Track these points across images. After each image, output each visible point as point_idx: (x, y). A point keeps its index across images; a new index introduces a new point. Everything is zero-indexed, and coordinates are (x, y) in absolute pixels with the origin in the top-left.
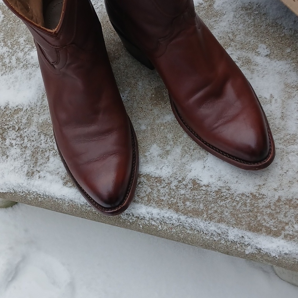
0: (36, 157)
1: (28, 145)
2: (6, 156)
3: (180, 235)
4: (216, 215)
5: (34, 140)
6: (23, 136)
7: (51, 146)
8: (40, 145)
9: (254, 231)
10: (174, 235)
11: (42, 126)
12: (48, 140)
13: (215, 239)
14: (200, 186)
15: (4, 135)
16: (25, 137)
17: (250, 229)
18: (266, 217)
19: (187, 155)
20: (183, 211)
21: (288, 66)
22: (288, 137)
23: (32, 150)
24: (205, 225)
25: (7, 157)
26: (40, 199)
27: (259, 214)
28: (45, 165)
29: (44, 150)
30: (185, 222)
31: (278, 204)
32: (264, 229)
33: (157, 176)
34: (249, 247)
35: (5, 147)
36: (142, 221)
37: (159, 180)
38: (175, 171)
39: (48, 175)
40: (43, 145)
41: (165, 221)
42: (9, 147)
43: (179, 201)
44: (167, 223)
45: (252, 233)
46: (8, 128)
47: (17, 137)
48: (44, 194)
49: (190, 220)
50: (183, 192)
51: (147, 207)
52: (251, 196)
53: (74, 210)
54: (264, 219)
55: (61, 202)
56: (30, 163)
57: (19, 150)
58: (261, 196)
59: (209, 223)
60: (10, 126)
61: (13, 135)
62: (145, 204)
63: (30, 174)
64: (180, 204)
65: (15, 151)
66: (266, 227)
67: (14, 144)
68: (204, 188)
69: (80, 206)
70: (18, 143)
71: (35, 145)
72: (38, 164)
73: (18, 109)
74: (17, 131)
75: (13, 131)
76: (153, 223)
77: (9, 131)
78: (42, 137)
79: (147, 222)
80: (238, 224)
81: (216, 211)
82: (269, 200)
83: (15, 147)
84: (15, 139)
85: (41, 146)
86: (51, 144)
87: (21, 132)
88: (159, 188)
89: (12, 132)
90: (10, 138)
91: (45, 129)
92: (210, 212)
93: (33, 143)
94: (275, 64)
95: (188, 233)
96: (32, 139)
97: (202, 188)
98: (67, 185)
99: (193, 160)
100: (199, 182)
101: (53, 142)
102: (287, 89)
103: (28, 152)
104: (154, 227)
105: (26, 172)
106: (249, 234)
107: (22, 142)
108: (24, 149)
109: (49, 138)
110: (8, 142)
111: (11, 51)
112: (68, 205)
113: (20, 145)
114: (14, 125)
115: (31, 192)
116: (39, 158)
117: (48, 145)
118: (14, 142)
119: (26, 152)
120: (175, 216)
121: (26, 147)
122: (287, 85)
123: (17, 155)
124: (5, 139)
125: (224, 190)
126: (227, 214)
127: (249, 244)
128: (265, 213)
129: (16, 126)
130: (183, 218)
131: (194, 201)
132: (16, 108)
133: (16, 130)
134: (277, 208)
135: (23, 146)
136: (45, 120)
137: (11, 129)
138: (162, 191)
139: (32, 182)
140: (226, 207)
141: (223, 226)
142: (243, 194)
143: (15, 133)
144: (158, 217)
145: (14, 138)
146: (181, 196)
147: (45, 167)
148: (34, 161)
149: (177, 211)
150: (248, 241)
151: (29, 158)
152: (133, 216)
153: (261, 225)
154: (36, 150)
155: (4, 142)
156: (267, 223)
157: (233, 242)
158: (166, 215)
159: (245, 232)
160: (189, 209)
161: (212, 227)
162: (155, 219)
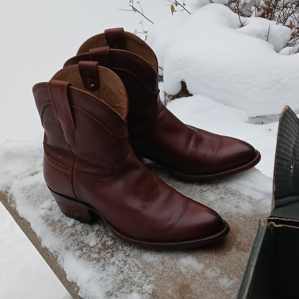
0: (123, 284)
1: (125, 272)
2: (103, 268)
6: (127, 262)
7: (141, 283)
8: (134, 277)
11: (146, 264)
12: (143, 277)
15: (115, 253)
16: (128, 264)
23: (125, 277)
29: (134, 283)
35: (109, 262)
40: (136, 279)
42: (111, 264)
46: (121, 250)
47: (122, 260)
56: (115, 286)
57: (115, 271)
60: (124, 249)
61: (121, 257)
63: (109, 294)
65: (112, 269)
67: (116, 264)
70: (119, 265)
71: (130, 275)
72: (121, 291)
75: (123, 254)
77: (120, 253)
78: (140, 272)
83: (115, 266)
84: (120, 261)
85: (134, 279)
86: (143, 282)
87: (128, 259)
89: (121, 254)
90: (117, 257)
93: (130, 272)
96: (132, 268)
101: (145, 281)
103: (121, 277)
105: (108, 290)
107: (123, 266)
108: (119, 272)
109: (144, 276)
110: (112, 260)
113: (119, 268)
116: (126, 286)
117: (139, 281)
118: (117, 262)
119: (119, 276)
121: (122, 272)
123: (111, 273)
124: (113, 256)
133: (126, 255)
135: (122, 269)
136: (153, 261)
137: (122, 252)
143: (123, 256)
145: (120, 259)
147: (124, 296)
148: (120, 286)
151: (118, 282)
154: (128, 279)
155: (111, 258)
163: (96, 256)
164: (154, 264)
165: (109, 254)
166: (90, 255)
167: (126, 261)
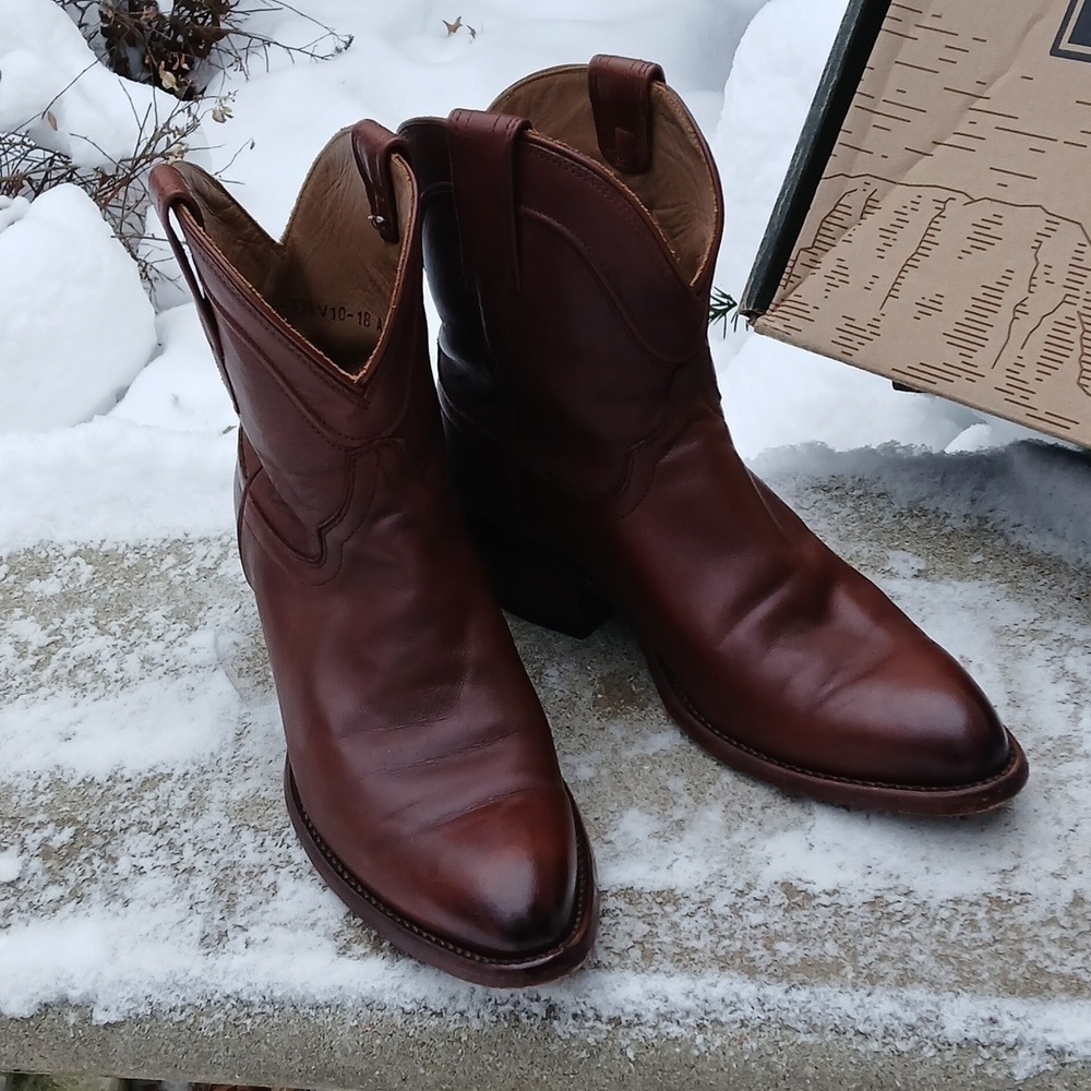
0: (227, 892)
1: (200, 864)
2: (120, 901)
3: (774, 1059)
4: (884, 967)
5: (219, 848)
6: (178, 843)
7: (279, 856)
8: (240, 859)
9: (1024, 994)
10: (753, 1065)
11: (241, 810)
12: (266, 843)
13: (902, 1046)
14: (809, 897)
15: (110, 847)
16: (187, 844)
17: (1010, 988)
18: (1053, 950)
19: (744, 825)
20: (771, 970)
21: (988, 591)
22: (1049, 744)
23: (214, 875)
24: (857, 1002)
25: (126, 903)
26: (249, 1021)
27: (1026, 946)
28: (264, 907)
29: (256, 870)
30: (787, 1005)
31: (1077, 911)
32: (1056, 984)
33: (658, 887)
34: (1023, 1053)
35: (117, 879)
36: (634, 1033)
37: (668, 897)
38: (716, 867)
39: (278, 932)
40: (252, 858)
41: (713, 1016)
42: (132, 876)
43: (750, 944)
44: (723, 1019)
45: (1019, 1000)
46: (121, 830)
47: (158, 848)
48: (267, 994)
49: (801, 995)
50: (756, 919)
51: (644, 975)
52: (985, 902)
53: (378, 1042)
54: (1048, 956)
55: (330, 1019)
56: (209, 910)
57: (166, 882)
58: (1017, 899)
59: (869, 995)
60: (128, 824)
61: (143, 844)
62: (635, 970)
63: (213, 941)
64: (758, 952)
65: (151, 885)
66: (1060, 976)
67: (148, 867)
68: (825, 900)
69: (399, 1021)
70: (161, 862)
71: (224, 861)
72: (239, 908)
73: (155, 777)
74: (155, 834)
75: (143, 834)
76: (674, 1030)
77: (126, 837)
78: (247, 836)
79: (651, 1031)
80: (967, 981)
81: (882, 958)
82: (1045, 905)
83: (151, 874)
84: (151, 855)
85: (244, 861)
86: (278, 850)
87: (171, 833)
88: (676, 917)
89: (137, 838)
90: (133, 851)
91: (252, 816)
92: (863, 961)
93: (215, 857)
94: (950, 590)
95: (803, 1046)
96: (210, 846)
97: (818, 901)
98: (349, 953)
99: (771, 834)
100: (802, 887)
101: (285, 846)
102: (1004, 641)
103: (201, 883)
104: (678, 1050)
105: (197, 936)
106: (1013, 1005)
107: (176, 858)
108: (183, 877)
109: (269, 837)
110: (124, 865)
111: (120, 642)
112: (356, 1023)
113: (170, 868)
114: (144, 819)
115: (217, 996)
116: (242, 890)
117: (267, 856)
118: (147, 863)
119: (193, 883)
120: (748, 990)
121: (190, 870)
122: (1000, 632)
123: (162, 894)
124: (114, 860)
125: (891, 897)
126: (921, 958)
127: (1019, 1043)
128: (1044, 941)
129: (149, 820)
130: (775, 992)
131: (801, 937)
132: (150, 775)
133: (154, 829)
134: (1079, 921)
135: (181, 867)
136: (252, 793)
137: (132, 831)
138: (685, 924)
139: (221, 962)
140: (914, 941)
141: (917, 993)
142: (957, 901)
143: (149, 838)
144: (689, 1004)
145: (147, 850)
146: (754, 932)
147: (263, 913)
148: (224, 903)
149: (751, 971)
150: (1013, 1031)
151: (204, 897)
152: (598, 1018)
153: (1042, 972)
154: (228, 872)
155: (111, 866)
156: (1062, 964)
157: (969, 1046)
158: (720, 991)
159: (995, 1001)
160: (792, 961)
161: (883, 1006)
162: (677, 1016)
163: (54, 892)
164: (263, 794)
165: (96, 861)
166: (35, 902)
167: (170, 844)
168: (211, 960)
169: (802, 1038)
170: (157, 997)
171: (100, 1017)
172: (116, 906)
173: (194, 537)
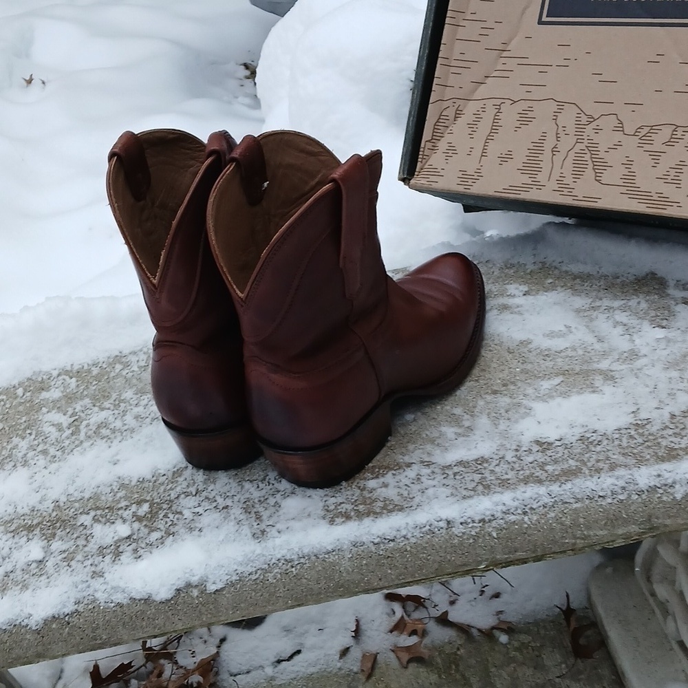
0: (253, 512)
1: (230, 504)
2: (197, 529)
3: (564, 519)
4: (601, 465)
5: (236, 494)
6: (211, 497)
8: (251, 496)
9: (669, 461)
10: (554, 525)
12: (260, 486)
13: (622, 497)
14: (550, 444)
15: (174, 507)
16: (216, 496)
17: (662, 460)
18: (672, 439)
19: (501, 421)
20: (549, 479)
21: (562, 294)
22: (626, 355)
23: (240, 506)
24: (595, 483)
25: (200, 530)
26: (293, 569)
27: (660, 440)
28: (277, 514)
29: (262, 499)
30: (563, 492)
31: (674, 421)
32: (681, 453)
33: (476, 457)
34: (677, 486)
35: (187, 521)
36: (494, 524)
37: (482, 461)
38: (499, 442)
39: (291, 523)
40: (257, 494)
41: (529, 506)
42: (195, 518)
43: (533, 471)
44: (534, 507)
45: (668, 463)
47: (201, 502)
48: (300, 553)
49: (569, 485)
50: (530, 459)
51: (489, 496)
52: (632, 427)
53: (364, 562)
54: (672, 442)
55: (337, 557)
56: (248, 522)
57: (216, 515)
58: (645, 422)
59: (599, 478)
61: (191, 502)
62: (484, 495)
63: (260, 535)
64: (539, 473)
65: (209, 519)
66: (681, 449)
68: (558, 443)
69: (373, 548)
70: (207, 508)
71: (242, 499)
72: (264, 518)
73: (178, 470)
74: (196, 496)
75: (189, 497)
76: (512, 518)
77: (180, 501)
78: (247, 485)
79: (501, 521)
80: (641, 461)
81: (598, 461)
82: (659, 421)
83: (205, 514)
84: (199, 506)
85: (253, 496)
86: (268, 487)
87: (205, 493)
88: (491, 468)
89: (187, 500)
90: (188, 506)
92: (590, 464)
93: (236, 499)
94: (544, 297)
95: (576, 509)
96: (230, 494)
97: (555, 445)
98: (335, 523)
99: (516, 422)
100: (545, 441)
101: (271, 484)
102: (581, 314)
103: (236, 511)
104: (516, 527)
105: (250, 535)
106: (666, 466)
107: (214, 504)
108: (224, 511)
109: (260, 483)
110: (187, 514)
111: (116, 412)
112: (351, 555)
113: (214, 509)
114: (185, 490)
115: (273, 561)
116: (261, 510)
117: (264, 491)
118: (200, 510)
119: (231, 513)
120: (542, 490)
121: (226, 508)
122: (578, 311)
123: (217, 521)
124: (180, 513)
125: (588, 435)
126: (615, 457)
127: (674, 482)
128: (667, 436)
129: (188, 490)
130: (555, 488)
131: (556, 462)
132: (175, 469)
133: (194, 493)
134: (678, 425)
135: (220, 507)
138: (497, 469)
139: (270, 543)
140: (608, 450)
141: (621, 472)
142: (619, 430)
143: (194, 498)
144: (516, 503)
145: (196, 504)
146: (532, 465)
147: (279, 516)
148: (254, 517)
149: (540, 482)
150: (670, 477)
151: (242, 517)
152: (473, 522)
153: (673, 449)
154: (247, 503)
155: (181, 516)
156: (680, 444)
157: (653, 489)
158: (528, 495)
159: (657, 467)
160: (557, 473)
161: (607, 482)
162: (512, 511)
163: (155, 536)
165: (171, 516)
166: (148, 542)
167: (207, 498)
168: (263, 544)
169: (575, 506)
170: (241, 569)
171: (212, 588)
172: (196, 533)
173: (126, 352)
